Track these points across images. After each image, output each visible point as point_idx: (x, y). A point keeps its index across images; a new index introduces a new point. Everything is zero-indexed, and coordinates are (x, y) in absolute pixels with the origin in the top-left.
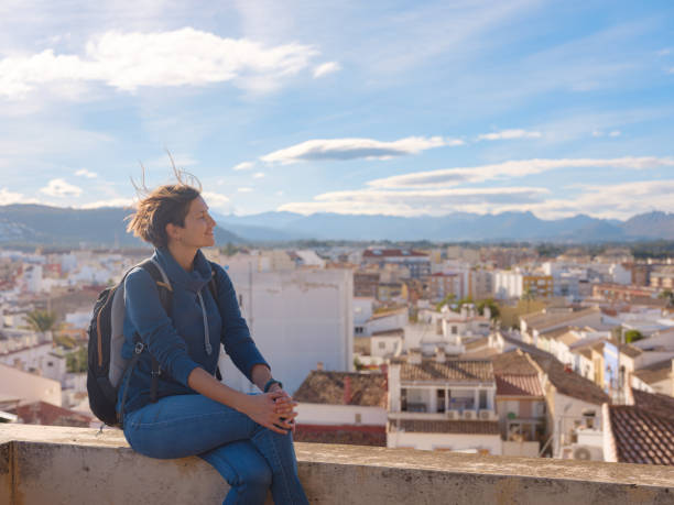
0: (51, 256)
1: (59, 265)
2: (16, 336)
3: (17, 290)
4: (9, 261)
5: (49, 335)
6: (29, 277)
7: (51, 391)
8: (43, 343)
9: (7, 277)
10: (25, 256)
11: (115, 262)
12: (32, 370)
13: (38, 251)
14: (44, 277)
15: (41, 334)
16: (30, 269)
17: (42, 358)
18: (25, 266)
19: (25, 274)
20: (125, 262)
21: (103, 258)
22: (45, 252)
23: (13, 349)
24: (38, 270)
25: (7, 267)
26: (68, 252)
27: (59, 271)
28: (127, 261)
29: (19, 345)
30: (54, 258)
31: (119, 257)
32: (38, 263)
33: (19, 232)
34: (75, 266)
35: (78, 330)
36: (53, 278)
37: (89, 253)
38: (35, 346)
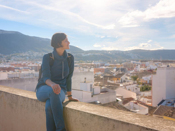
0: (143, 62)
1: (145, 65)
2: (128, 81)
3: (133, 71)
4: (133, 63)
5: (136, 82)
6: (137, 67)
7: (134, 95)
8: (134, 83)
9: (132, 67)
10: (136, 62)
11: (159, 64)
12: (129, 90)
13: (140, 61)
14: (141, 68)
15: (134, 81)
16: (137, 65)
17: (134, 87)
18: (136, 65)
19: (136, 67)
20: (162, 64)
21: (156, 63)
22: (141, 61)
23: (127, 84)
24: (139, 66)
25: (132, 65)
26: (147, 61)
27: (145, 66)
28: (162, 63)
29: (128, 84)
30: (144, 63)
31: (160, 63)
32: (139, 64)
33: (136, 56)
34: (149, 65)
35: (145, 81)
36: (143, 68)
37: (153, 62)
38: (132, 84)
